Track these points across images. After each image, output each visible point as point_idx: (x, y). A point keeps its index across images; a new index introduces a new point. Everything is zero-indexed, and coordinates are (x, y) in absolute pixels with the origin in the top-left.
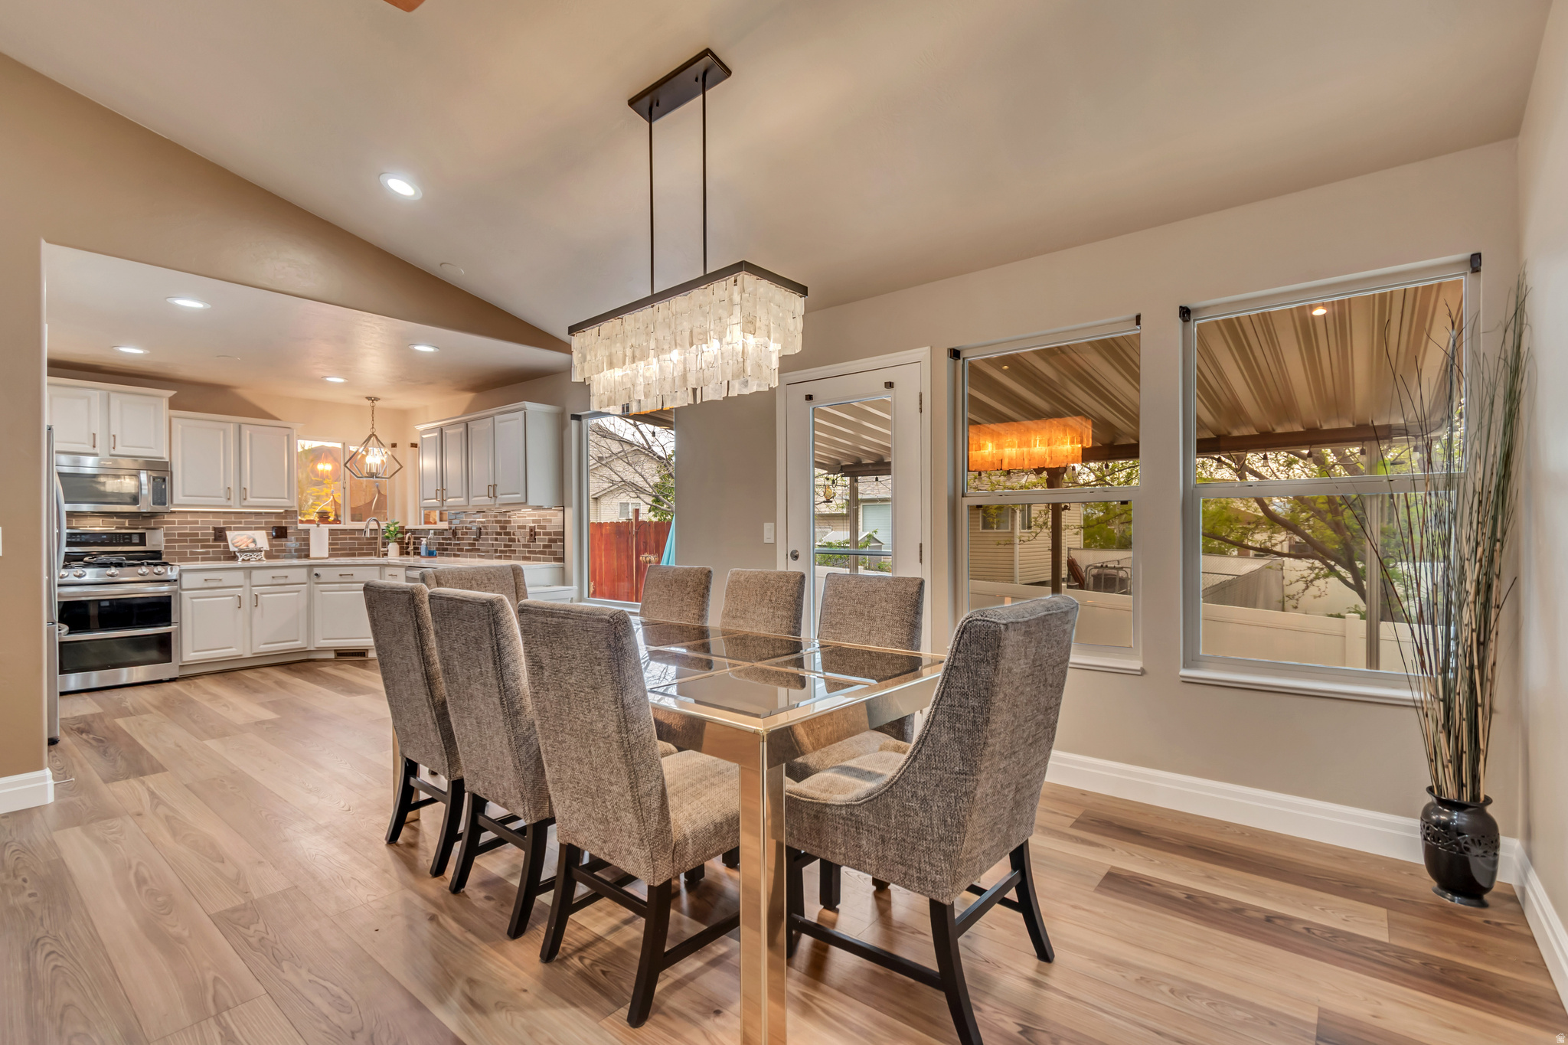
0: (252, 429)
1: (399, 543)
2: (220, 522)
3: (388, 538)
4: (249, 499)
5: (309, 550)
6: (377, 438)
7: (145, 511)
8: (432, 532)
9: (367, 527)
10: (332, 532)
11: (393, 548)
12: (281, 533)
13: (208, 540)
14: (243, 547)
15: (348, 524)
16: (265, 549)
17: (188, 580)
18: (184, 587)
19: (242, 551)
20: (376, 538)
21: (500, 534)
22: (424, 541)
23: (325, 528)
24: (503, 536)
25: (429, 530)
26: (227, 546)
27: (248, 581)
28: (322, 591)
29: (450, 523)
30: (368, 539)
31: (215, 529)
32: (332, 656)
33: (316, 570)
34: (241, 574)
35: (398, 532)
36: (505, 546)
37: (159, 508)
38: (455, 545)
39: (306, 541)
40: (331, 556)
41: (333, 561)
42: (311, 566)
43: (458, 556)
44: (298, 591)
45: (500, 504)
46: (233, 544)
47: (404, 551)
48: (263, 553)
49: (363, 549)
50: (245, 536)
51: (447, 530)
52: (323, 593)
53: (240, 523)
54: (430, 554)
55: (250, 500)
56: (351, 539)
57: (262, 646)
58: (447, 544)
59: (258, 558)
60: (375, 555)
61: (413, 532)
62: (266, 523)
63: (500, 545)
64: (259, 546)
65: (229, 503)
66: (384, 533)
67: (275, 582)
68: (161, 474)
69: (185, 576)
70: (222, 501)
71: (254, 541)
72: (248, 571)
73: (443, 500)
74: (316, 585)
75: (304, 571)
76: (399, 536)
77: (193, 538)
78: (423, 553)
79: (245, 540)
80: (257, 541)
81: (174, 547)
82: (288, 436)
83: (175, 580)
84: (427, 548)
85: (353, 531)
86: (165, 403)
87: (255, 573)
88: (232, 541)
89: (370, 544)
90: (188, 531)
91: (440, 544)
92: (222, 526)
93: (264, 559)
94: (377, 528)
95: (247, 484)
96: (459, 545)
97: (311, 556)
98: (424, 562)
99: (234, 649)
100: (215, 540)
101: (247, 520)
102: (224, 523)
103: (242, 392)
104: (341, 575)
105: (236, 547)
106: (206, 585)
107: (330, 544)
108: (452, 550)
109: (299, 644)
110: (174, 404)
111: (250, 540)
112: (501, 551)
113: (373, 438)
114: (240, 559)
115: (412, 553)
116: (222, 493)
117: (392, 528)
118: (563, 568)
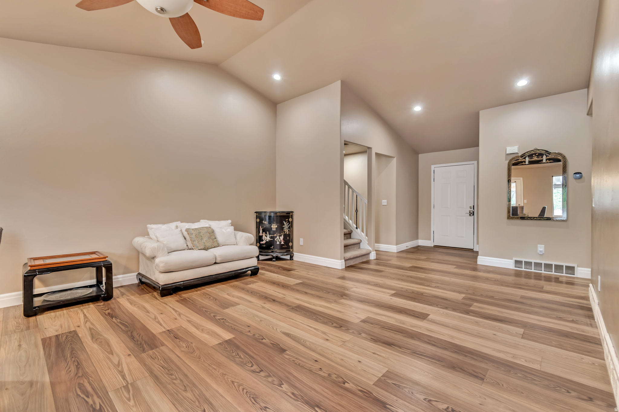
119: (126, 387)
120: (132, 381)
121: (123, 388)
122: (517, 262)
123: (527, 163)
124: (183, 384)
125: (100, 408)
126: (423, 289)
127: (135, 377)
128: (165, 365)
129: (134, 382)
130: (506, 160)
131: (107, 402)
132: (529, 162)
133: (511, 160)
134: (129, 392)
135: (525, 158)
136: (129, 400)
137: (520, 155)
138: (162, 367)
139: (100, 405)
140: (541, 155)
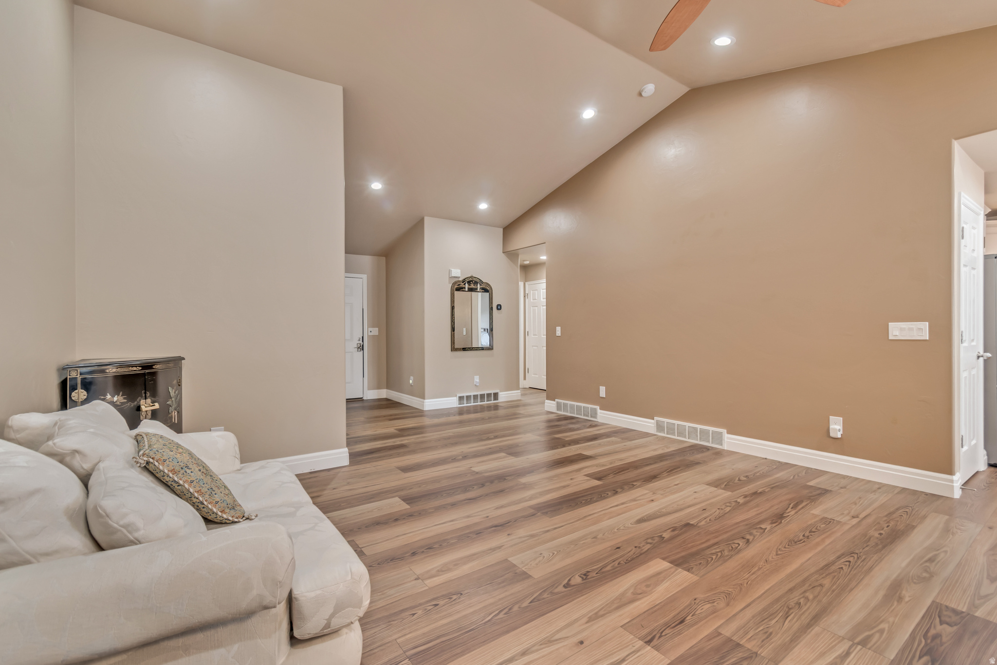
119: (864, 643)
120: (846, 640)
121: (869, 646)
122: (461, 398)
123: (467, 290)
124: (810, 589)
125: (925, 654)
126: (501, 442)
127: (834, 641)
128: (781, 614)
129: (843, 638)
130: (449, 283)
131: (908, 653)
132: (469, 288)
133: (454, 284)
134: (869, 638)
135: (465, 284)
136: (882, 631)
137: (461, 279)
138: (787, 617)
139: (920, 658)
140: (476, 283)
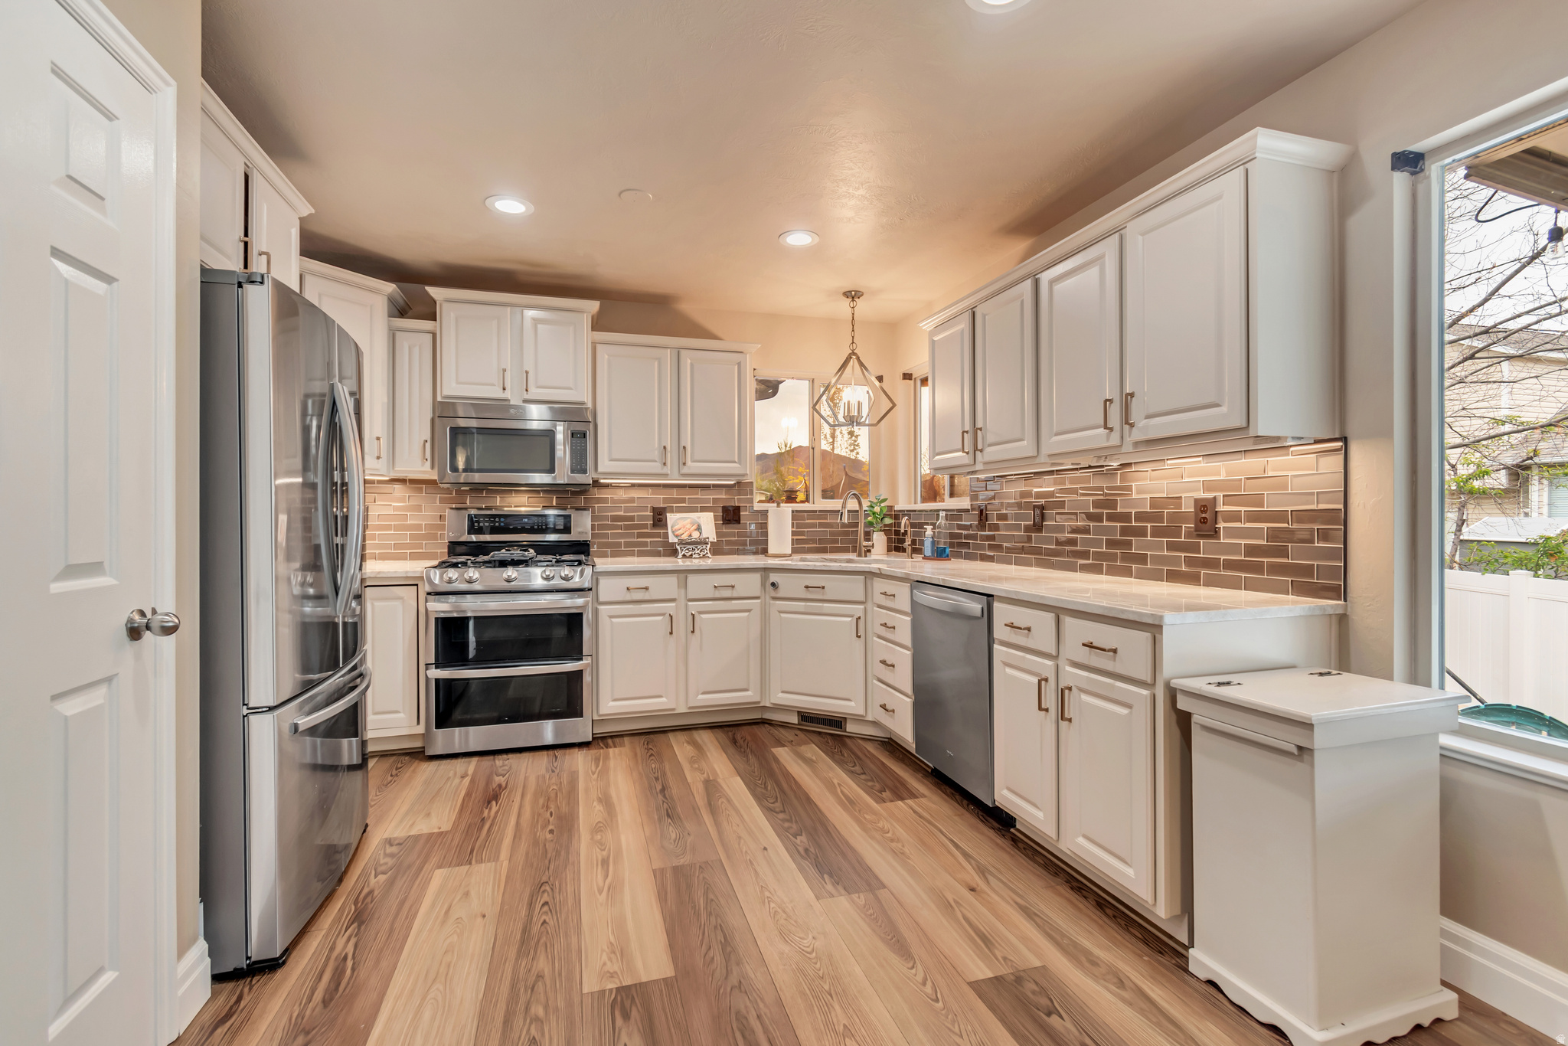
0: (694, 356)
1: (887, 533)
2: (658, 499)
3: (871, 524)
4: (689, 463)
5: (766, 542)
6: (858, 358)
7: (562, 482)
8: (942, 514)
9: (844, 506)
10: (795, 514)
11: (879, 539)
12: (731, 516)
13: (645, 526)
14: (685, 537)
15: (820, 504)
16: (711, 540)
17: (608, 589)
18: (601, 599)
19: (682, 543)
20: (856, 525)
21: (1097, 518)
22: (929, 531)
23: (788, 508)
24: (1105, 523)
25: (938, 511)
26: (666, 535)
27: (683, 591)
28: (780, 612)
29: (974, 497)
30: (844, 525)
31: (654, 509)
32: (794, 719)
33: (774, 577)
34: (672, 580)
35: (885, 516)
36: (1111, 543)
37: (580, 478)
38: (984, 538)
39: (763, 527)
40: (795, 551)
41: (796, 562)
42: (766, 570)
43: (991, 559)
44: (749, 611)
45: (1136, 444)
46: (673, 532)
47: (896, 545)
48: (709, 546)
49: (836, 541)
50: (689, 520)
51: (967, 511)
52: (783, 615)
53: (683, 501)
54: (940, 554)
55: (692, 467)
56: (821, 525)
57: (701, 697)
58: (967, 537)
59: (702, 554)
60: (854, 551)
61: (908, 513)
62: (715, 500)
63: (1097, 543)
64: (704, 535)
65: (667, 470)
66: (867, 516)
67: (718, 594)
68: (579, 427)
69: (604, 582)
70: (656, 467)
71: (699, 529)
72: (682, 576)
73: (976, 449)
74: (772, 602)
75: (756, 577)
76: (888, 521)
77: (625, 522)
78: (928, 549)
79: (688, 526)
80: (703, 528)
81: (606, 536)
82: (739, 364)
83: (590, 589)
84: (933, 543)
85: (824, 513)
86: (586, 321)
87: (691, 578)
88: (672, 527)
89: (847, 533)
90: (622, 513)
91: (952, 536)
92: (662, 505)
93: (709, 555)
94: (858, 509)
95: (687, 441)
96: (993, 538)
97: (771, 551)
98: (929, 569)
99: (663, 700)
100: (654, 525)
101: (690, 494)
102: (665, 500)
103: (686, 307)
104: (807, 587)
105: (677, 536)
106: (628, 597)
107: (794, 533)
108: (977, 547)
109: (749, 696)
110: (598, 324)
111: (695, 527)
112: (1099, 556)
113: (853, 362)
114: (680, 556)
115: (909, 550)
116: (656, 454)
117: (877, 509)
118: (1343, 619)
